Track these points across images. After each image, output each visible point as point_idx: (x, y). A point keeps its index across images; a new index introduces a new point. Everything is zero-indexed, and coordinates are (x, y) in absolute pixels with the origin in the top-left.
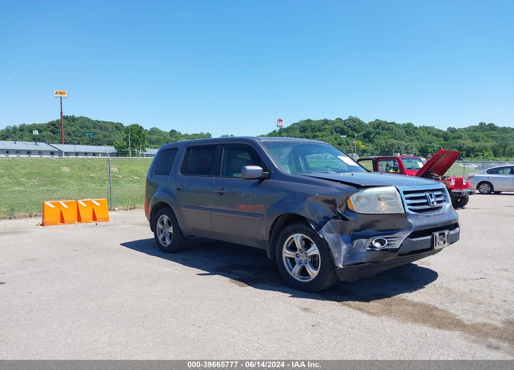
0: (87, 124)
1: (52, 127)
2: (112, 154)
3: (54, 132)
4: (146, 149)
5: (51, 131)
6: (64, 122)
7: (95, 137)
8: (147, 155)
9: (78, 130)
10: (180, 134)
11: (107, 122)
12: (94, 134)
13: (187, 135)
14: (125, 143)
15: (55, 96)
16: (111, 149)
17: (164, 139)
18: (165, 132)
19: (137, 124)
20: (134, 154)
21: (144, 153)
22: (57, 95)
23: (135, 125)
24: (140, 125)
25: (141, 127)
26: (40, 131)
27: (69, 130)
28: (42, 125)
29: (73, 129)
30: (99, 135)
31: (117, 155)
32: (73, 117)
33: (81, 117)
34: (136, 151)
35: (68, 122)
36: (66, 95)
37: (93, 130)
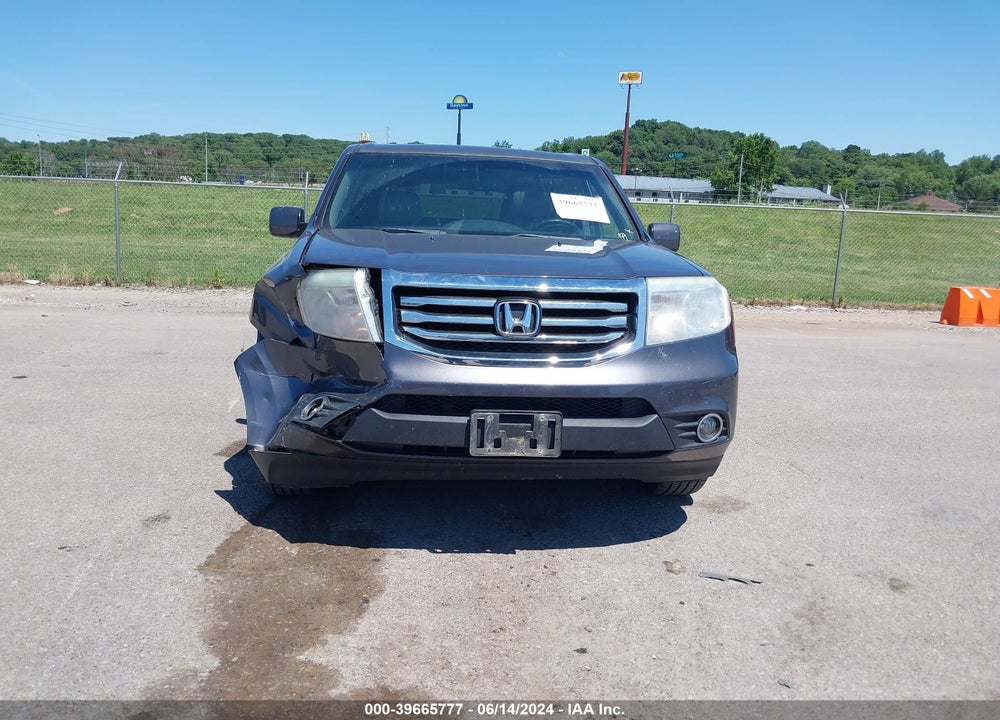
0: (677, 134)
1: (615, 143)
2: (702, 197)
3: (616, 152)
4: (774, 186)
5: (612, 150)
6: (637, 132)
7: (689, 161)
8: (774, 200)
9: (659, 147)
10: (867, 154)
11: (716, 131)
12: (685, 155)
13: (884, 156)
14: (731, 174)
15: (620, 82)
16: (703, 185)
17: (828, 166)
18: (833, 152)
19: (762, 135)
20: (747, 196)
21: (770, 195)
22: (624, 82)
23: (756, 137)
24: (766, 135)
25: (768, 141)
26: (594, 151)
27: (643, 148)
28: (598, 140)
29: (651, 144)
30: (695, 159)
31: (715, 197)
32: (653, 122)
33: (668, 122)
34: (753, 190)
35: (643, 133)
36: (639, 81)
37: (687, 148)
